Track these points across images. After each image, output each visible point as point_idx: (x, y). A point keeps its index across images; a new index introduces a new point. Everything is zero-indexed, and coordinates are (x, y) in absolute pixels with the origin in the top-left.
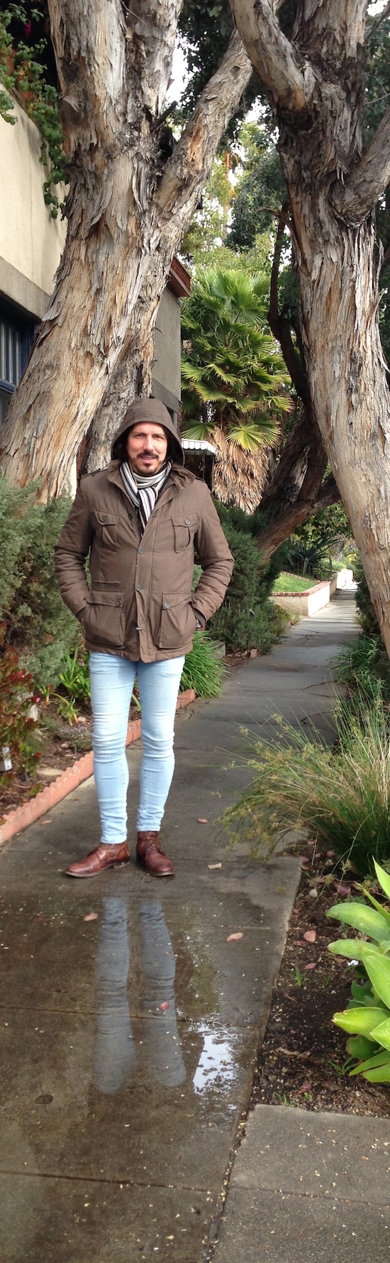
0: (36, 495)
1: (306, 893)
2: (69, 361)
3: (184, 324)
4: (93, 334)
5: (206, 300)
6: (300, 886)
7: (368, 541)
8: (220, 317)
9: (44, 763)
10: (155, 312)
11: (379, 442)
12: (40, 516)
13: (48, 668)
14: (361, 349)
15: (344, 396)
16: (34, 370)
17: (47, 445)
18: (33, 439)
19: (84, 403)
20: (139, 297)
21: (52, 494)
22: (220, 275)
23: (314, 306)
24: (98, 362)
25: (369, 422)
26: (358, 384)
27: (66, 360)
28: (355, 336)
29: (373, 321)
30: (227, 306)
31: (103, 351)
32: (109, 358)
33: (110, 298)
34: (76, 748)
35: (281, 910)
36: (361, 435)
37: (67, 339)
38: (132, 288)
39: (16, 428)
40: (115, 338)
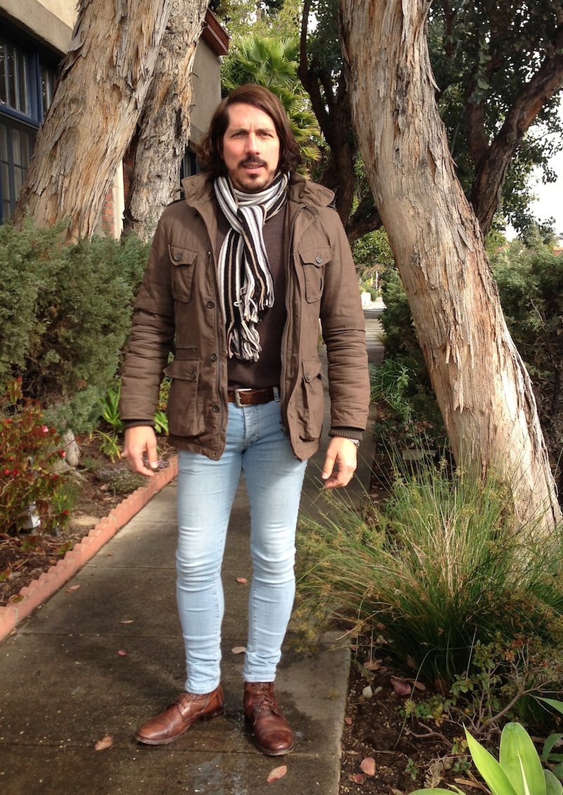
0: (66, 237)
1: (360, 692)
2: (96, 94)
3: (226, 85)
4: (119, 66)
5: (244, 65)
6: (351, 676)
7: (417, 281)
8: (257, 80)
9: (80, 510)
10: (193, 58)
11: (429, 171)
12: (66, 257)
13: (80, 415)
14: (408, 64)
15: (390, 119)
16: (59, 104)
17: (76, 184)
18: (61, 177)
19: (113, 139)
20: (167, 28)
21: (83, 234)
22: (256, 42)
23: (355, 15)
24: (126, 96)
25: (417, 148)
26: (406, 105)
27: (92, 94)
28: (402, 48)
29: (422, 32)
30: (262, 70)
31: (131, 85)
32: (137, 92)
33: (136, 27)
34: (115, 491)
35: (331, 721)
36: (409, 163)
37: (92, 70)
38: (159, 17)
39: (43, 165)
40: (142, 71)
